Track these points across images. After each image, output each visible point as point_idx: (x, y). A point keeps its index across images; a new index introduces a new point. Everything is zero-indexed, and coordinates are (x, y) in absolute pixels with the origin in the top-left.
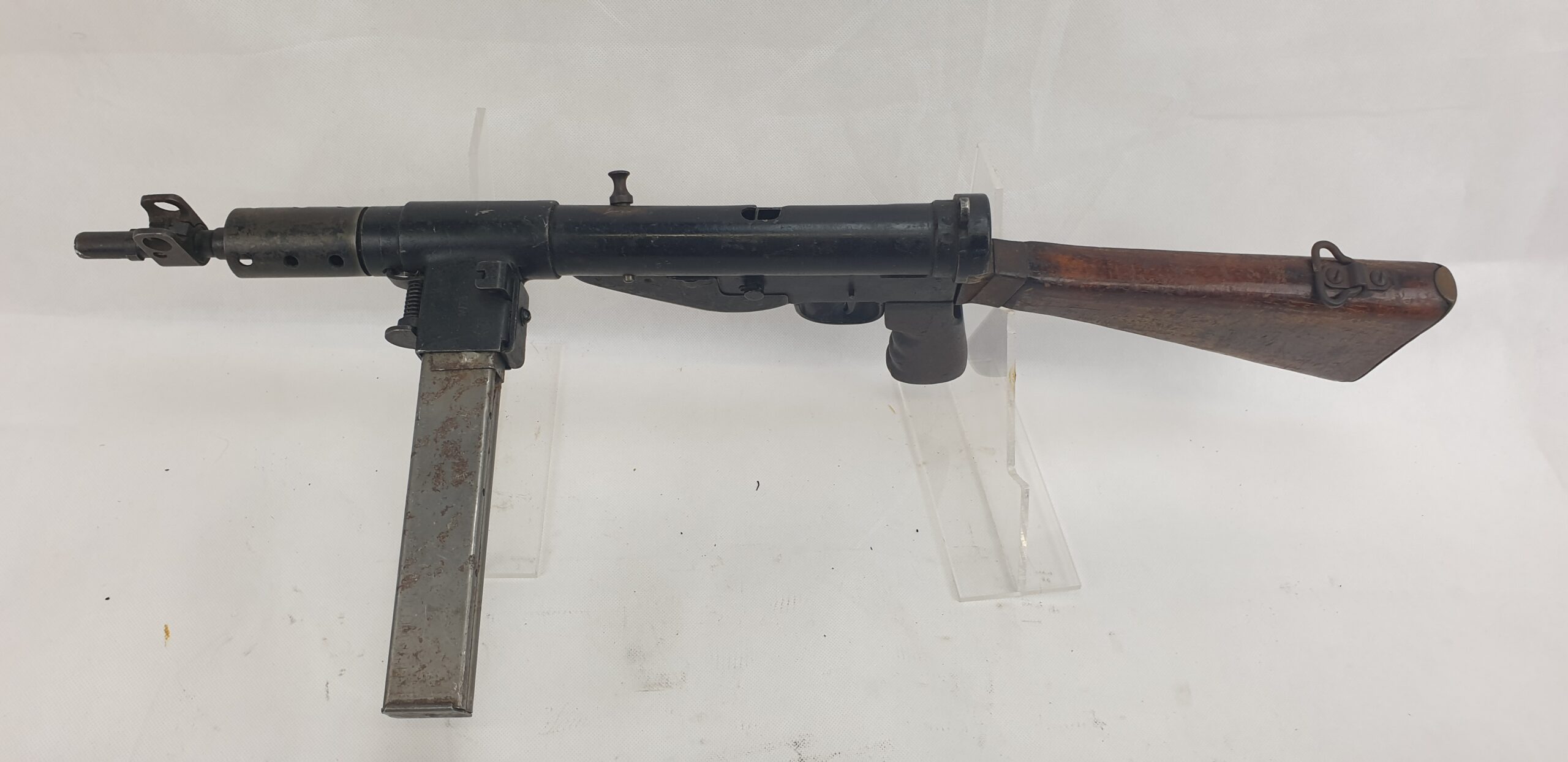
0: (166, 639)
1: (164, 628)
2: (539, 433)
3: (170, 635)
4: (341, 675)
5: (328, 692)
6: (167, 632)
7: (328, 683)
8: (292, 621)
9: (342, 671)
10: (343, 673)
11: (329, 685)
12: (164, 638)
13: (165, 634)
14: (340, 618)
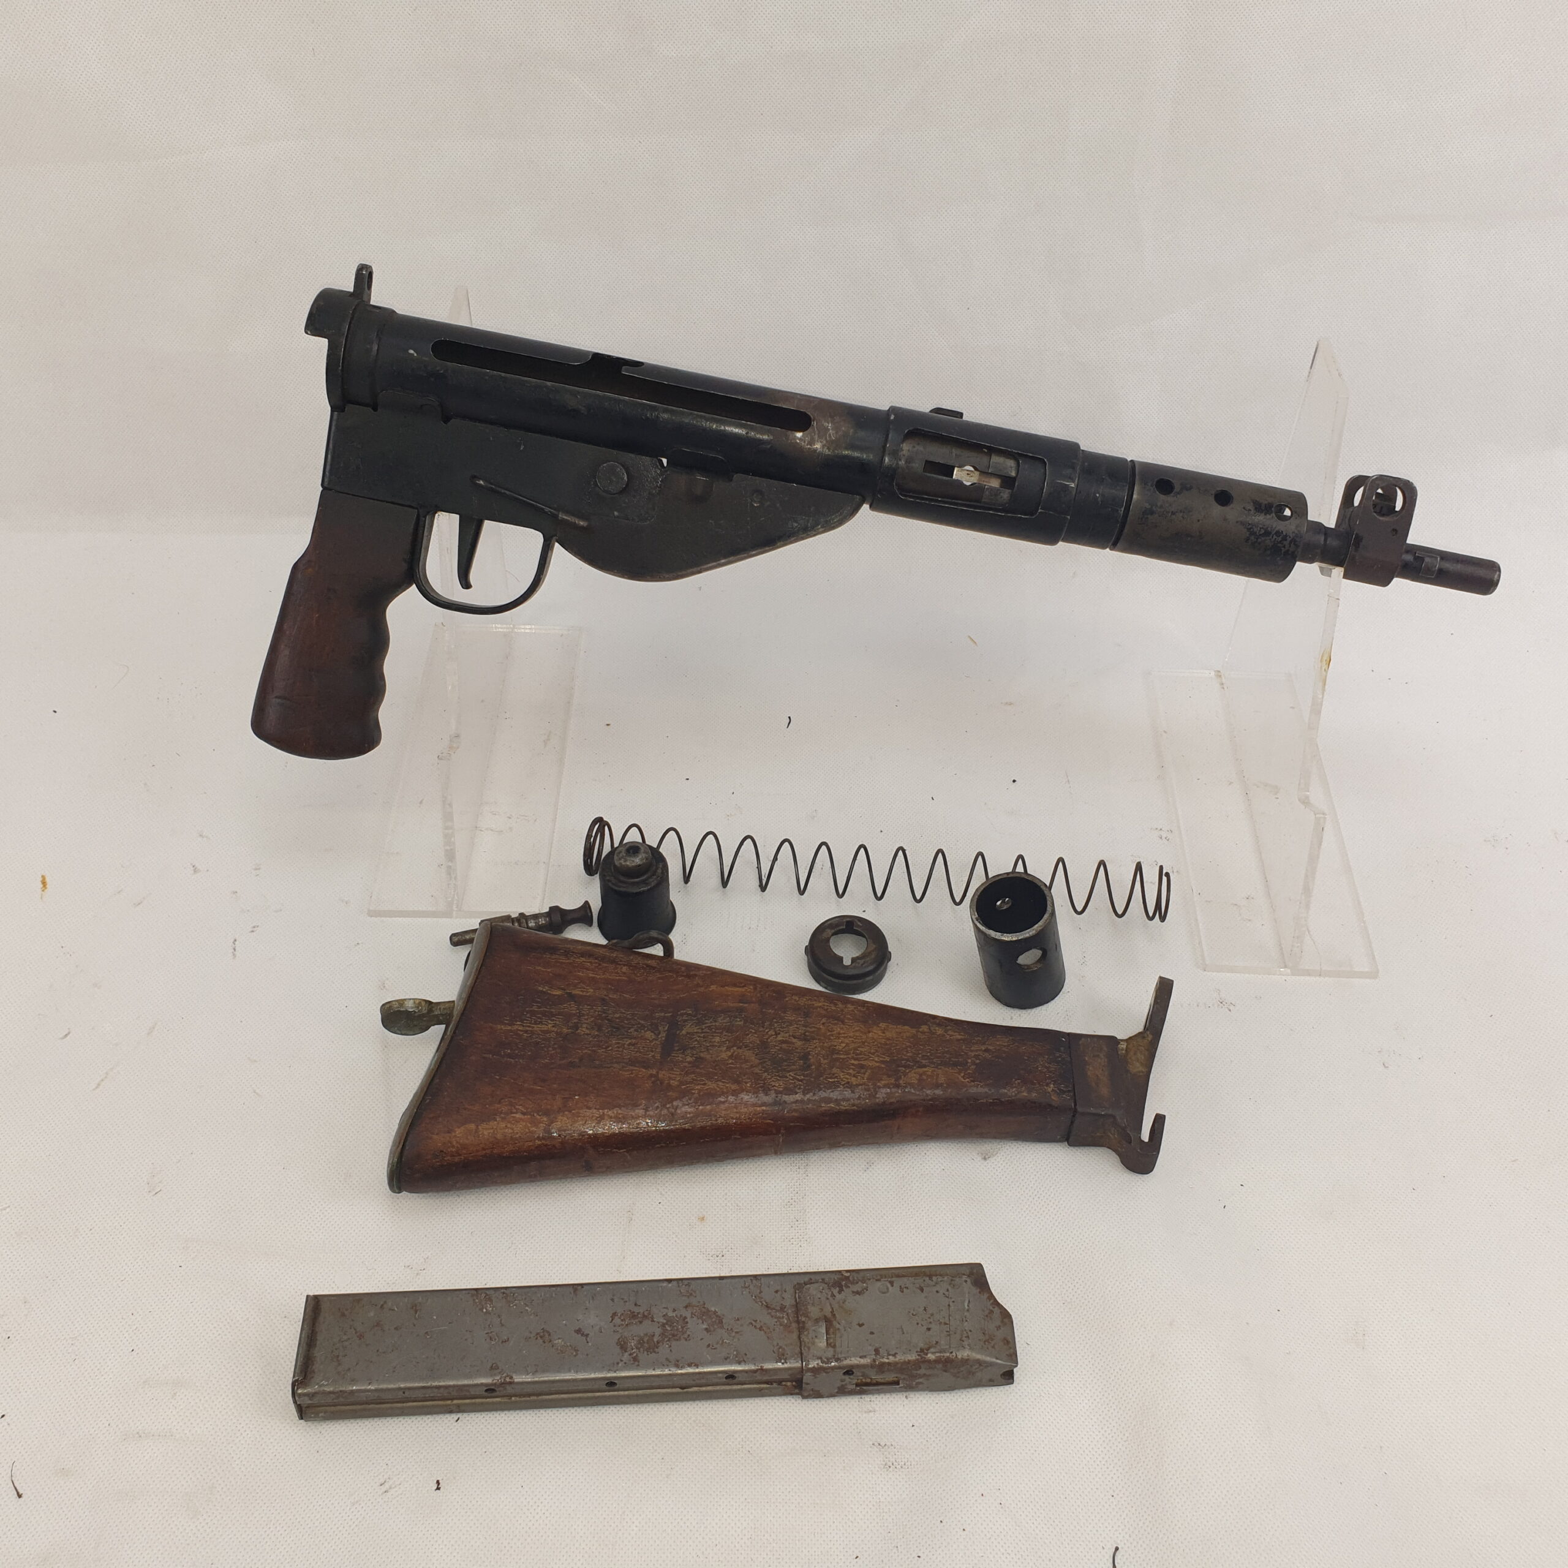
0: (43, 891)
1: (41, 879)
2: (549, 740)
3: (47, 886)
4: (253, 931)
5: (235, 949)
6: (44, 883)
7: (235, 940)
8: (196, 870)
9: (254, 927)
10: (255, 929)
11: (236, 943)
12: (40, 890)
13: (42, 886)
14: (256, 869)
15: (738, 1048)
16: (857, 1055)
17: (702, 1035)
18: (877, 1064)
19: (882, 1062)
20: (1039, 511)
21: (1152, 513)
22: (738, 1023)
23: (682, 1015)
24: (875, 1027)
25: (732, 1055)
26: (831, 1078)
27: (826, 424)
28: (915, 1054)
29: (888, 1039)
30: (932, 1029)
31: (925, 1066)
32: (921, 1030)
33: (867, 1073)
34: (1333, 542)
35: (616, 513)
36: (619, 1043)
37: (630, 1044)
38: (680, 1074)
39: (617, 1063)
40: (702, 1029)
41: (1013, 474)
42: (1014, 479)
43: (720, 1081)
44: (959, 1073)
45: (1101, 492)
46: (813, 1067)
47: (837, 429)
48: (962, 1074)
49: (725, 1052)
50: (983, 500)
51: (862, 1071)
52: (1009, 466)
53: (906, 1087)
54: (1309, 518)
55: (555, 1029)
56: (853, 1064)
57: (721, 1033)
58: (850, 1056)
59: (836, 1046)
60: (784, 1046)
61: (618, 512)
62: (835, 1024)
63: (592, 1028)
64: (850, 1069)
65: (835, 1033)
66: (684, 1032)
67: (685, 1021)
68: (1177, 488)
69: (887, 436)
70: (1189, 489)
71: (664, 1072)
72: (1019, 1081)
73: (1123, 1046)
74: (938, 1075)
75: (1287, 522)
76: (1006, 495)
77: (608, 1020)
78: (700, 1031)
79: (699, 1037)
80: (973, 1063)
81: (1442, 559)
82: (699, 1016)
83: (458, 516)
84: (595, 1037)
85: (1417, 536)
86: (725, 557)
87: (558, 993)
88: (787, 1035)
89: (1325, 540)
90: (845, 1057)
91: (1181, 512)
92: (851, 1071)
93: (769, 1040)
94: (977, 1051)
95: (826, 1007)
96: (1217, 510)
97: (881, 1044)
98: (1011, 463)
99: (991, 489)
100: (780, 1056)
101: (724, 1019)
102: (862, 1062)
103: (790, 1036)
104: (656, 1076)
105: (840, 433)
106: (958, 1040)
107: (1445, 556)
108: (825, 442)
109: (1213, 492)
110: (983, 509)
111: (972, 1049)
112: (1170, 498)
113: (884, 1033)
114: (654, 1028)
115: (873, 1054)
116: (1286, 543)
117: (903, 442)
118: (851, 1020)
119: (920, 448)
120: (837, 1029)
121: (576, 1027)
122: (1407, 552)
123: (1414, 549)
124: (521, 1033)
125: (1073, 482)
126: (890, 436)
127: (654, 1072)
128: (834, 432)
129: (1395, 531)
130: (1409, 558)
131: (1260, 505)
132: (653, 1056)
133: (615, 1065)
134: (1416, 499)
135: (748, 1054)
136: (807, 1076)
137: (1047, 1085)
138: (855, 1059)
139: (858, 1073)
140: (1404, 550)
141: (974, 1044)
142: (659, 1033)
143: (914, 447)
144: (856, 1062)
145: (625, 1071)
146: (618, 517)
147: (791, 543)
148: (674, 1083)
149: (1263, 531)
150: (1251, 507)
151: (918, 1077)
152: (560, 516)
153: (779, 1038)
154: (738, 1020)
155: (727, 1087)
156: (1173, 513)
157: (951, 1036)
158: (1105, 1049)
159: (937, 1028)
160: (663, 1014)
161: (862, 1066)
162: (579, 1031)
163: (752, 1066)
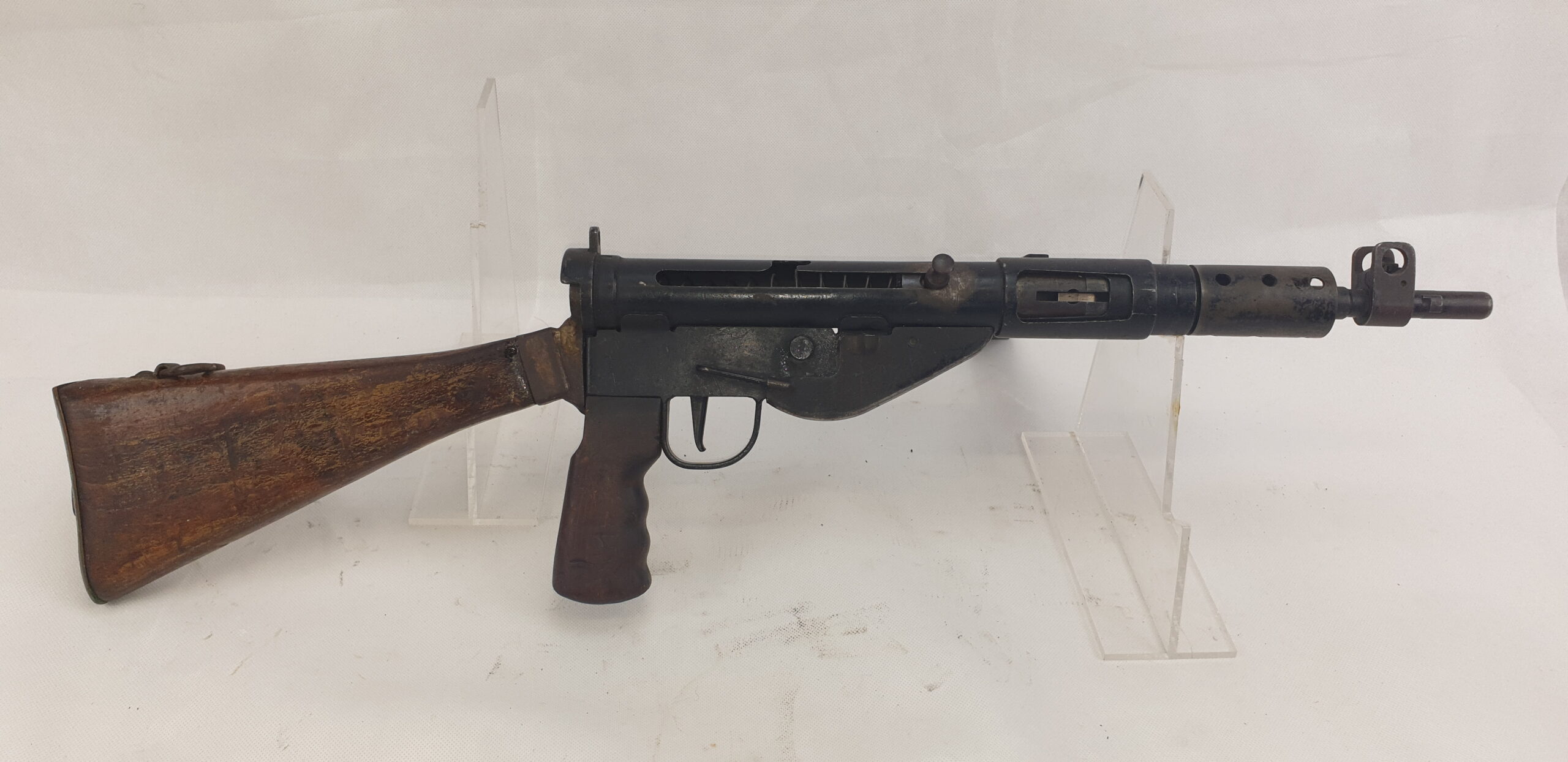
15: (282, 443)
16: (368, 418)
17: (253, 441)
18: (386, 420)
19: (388, 417)
20: (1133, 314)
21: (1219, 300)
22: (274, 423)
23: (232, 430)
24: (374, 390)
25: (281, 450)
26: (356, 443)
27: (956, 279)
28: (409, 402)
29: (386, 397)
30: (415, 376)
31: (419, 410)
32: (407, 380)
33: (381, 430)
34: (1358, 300)
35: (807, 374)
36: (197, 469)
37: (206, 466)
38: (251, 478)
39: (204, 484)
40: (252, 437)
41: (1106, 290)
42: (1107, 294)
43: (280, 473)
44: (445, 407)
45: (1175, 292)
46: (341, 439)
47: (964, 281)
48: (447, 407)
49: (275, 449)
50: (1087, 313)
51: (376, 429)
52: (1102, 285)
53: (411, 431)
54: (1338, 285)
55: (148, 473)
56: (368, 427)
57: (266, 435)
58: (363, 421)
59: (351, 416)
60: (315, 430)
61: (809, 372)
62: (345, 398)
63: (174, 463)
64: (366, 431)
65: (347, 405)
66: (239, 443)
67: (236, 434)
68: (1233, 280)
69: (1004, 279)
70: (1242, 278)
71: (239, 481)
72: (489, 398)
73: (558, 334)
74: (430, 414)
75: (1321, 290)
76: (1103, 306)
77: (182, 453)
78: (250, 439)
79: (252, 443)
80: (453, 395)
81: (1444, 297)
82: (245, 427)
83: (689, 398)
84: (178, 469)
85: (1422, 283)
86: (895, 392)
87: (136, 442)
88: (313, 420)
89: (1351, 299)
90: (360, 422)
91: (1240, 295)
92: (368, 433)
93: (302, 429)
94: (452, 384)
95: (333, 386)
96: (1267, 291)
97: (382, 402)
98: (1102, 282)
99: (1090, 304)
100: (314, 439)
101: (263, 423)
102: (374, 423)
103: (315, 420)
104: (235, 486)
105: (968, 284)
106: (437, 380)
107: (1446, 295)
108: (957, 292)
109: (1261, 277)
110: (1088, 320)
111: (449, 382)
112: (1229, 288)
113: (382, 393)
114: (218, 448)
115: (379, 413)
116: (1325, 306)
117: (1017, 280)
118: (354, 390)
119: (1031, 283)
120: (347, 402)
121: (161, 466)
122: (1416, 296)
123: (1421, 294)
124: (126, 485)
125: (1155, 288)
126: (1007, 278)
127: (232, 483)
128: (963, 283)
129: (1404, 282)
130: (1418, 301)
131: (1298, 281)
132: (226, 471)
133: (203, 487)
134: (1415, 255)
135: (289, 445)
136: (338, 448)
137: (510, 393)
138: (368, 422)
139: (374, 432)
140: (1414, 296)
141: (449, 378)
142: (222, 451)
143: (1026, 283)
144: (370, 424)
145: (212, 489)
146: (809, 376)
147: (945, 371)
148: (250, 487)
149: (1305, 300)
150: (1292, 283)
151: (416, 420)
152: (768, 382)
153: (309, 424)
154: (274, 420)
155: (287, 476)
156: (1234, 298)
157: (431, 377)
158: (545, 344)
159: (419, 375)
160: (218, 434)
161: (374, 426)
162: (165, 469)
163: (298, 454)
